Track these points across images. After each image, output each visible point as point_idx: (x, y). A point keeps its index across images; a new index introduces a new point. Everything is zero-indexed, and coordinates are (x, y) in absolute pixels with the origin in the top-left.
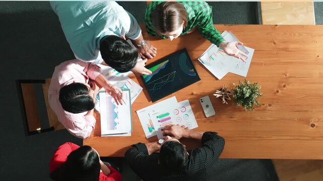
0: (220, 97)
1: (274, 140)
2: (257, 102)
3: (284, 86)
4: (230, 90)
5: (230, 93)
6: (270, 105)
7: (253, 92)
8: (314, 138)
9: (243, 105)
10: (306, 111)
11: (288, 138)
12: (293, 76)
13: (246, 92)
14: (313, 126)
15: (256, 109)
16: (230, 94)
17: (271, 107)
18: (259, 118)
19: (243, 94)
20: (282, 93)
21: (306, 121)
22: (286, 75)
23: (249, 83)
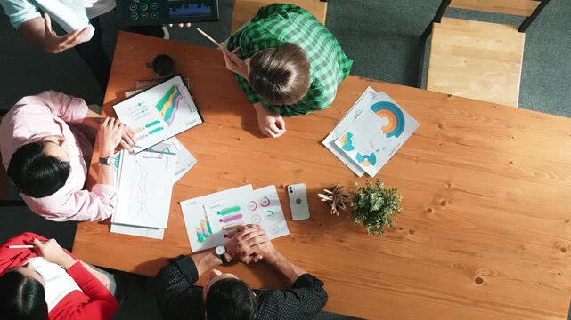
0: (327, 202)
1: (405, 293)
2: (390, 222)
3: (443, 204)
4: (346, 193)
5: (346, 197)
6: (411, 232)
7: (386, 204)
8: (476, 303)
9: (365, 223)
10: (473, 254)
11: (432, 294)
12: (460, 188)
13: (375, 202)
14: (479, 281)
15: (386, 234)
16: (346, 200)
17: (413, 236)
18: (389, 251)
19: (369, 204)
20: (436, 214)
21: (470, 271)
22: (449, 185)
23: (382, 186)
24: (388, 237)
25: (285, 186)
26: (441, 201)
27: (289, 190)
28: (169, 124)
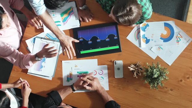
0: (132, 71)
2: (161, 84)
3: (188, 78)
4: (142, 68)
5: (142, 70)
6: (171, 90)
7: (161, 75)
9: (150, 83)
13: (155, 74)
15: (159, 89)
16: (142, 71)
17: (172, 92)
18: (159, 98)
19: (152, 74)
20: (184, 83)
23: (160, 66)
24: (160, 91)
25: (113, 61)
26: (188, 76)
27: (115, 63)
28: (64, 24)
